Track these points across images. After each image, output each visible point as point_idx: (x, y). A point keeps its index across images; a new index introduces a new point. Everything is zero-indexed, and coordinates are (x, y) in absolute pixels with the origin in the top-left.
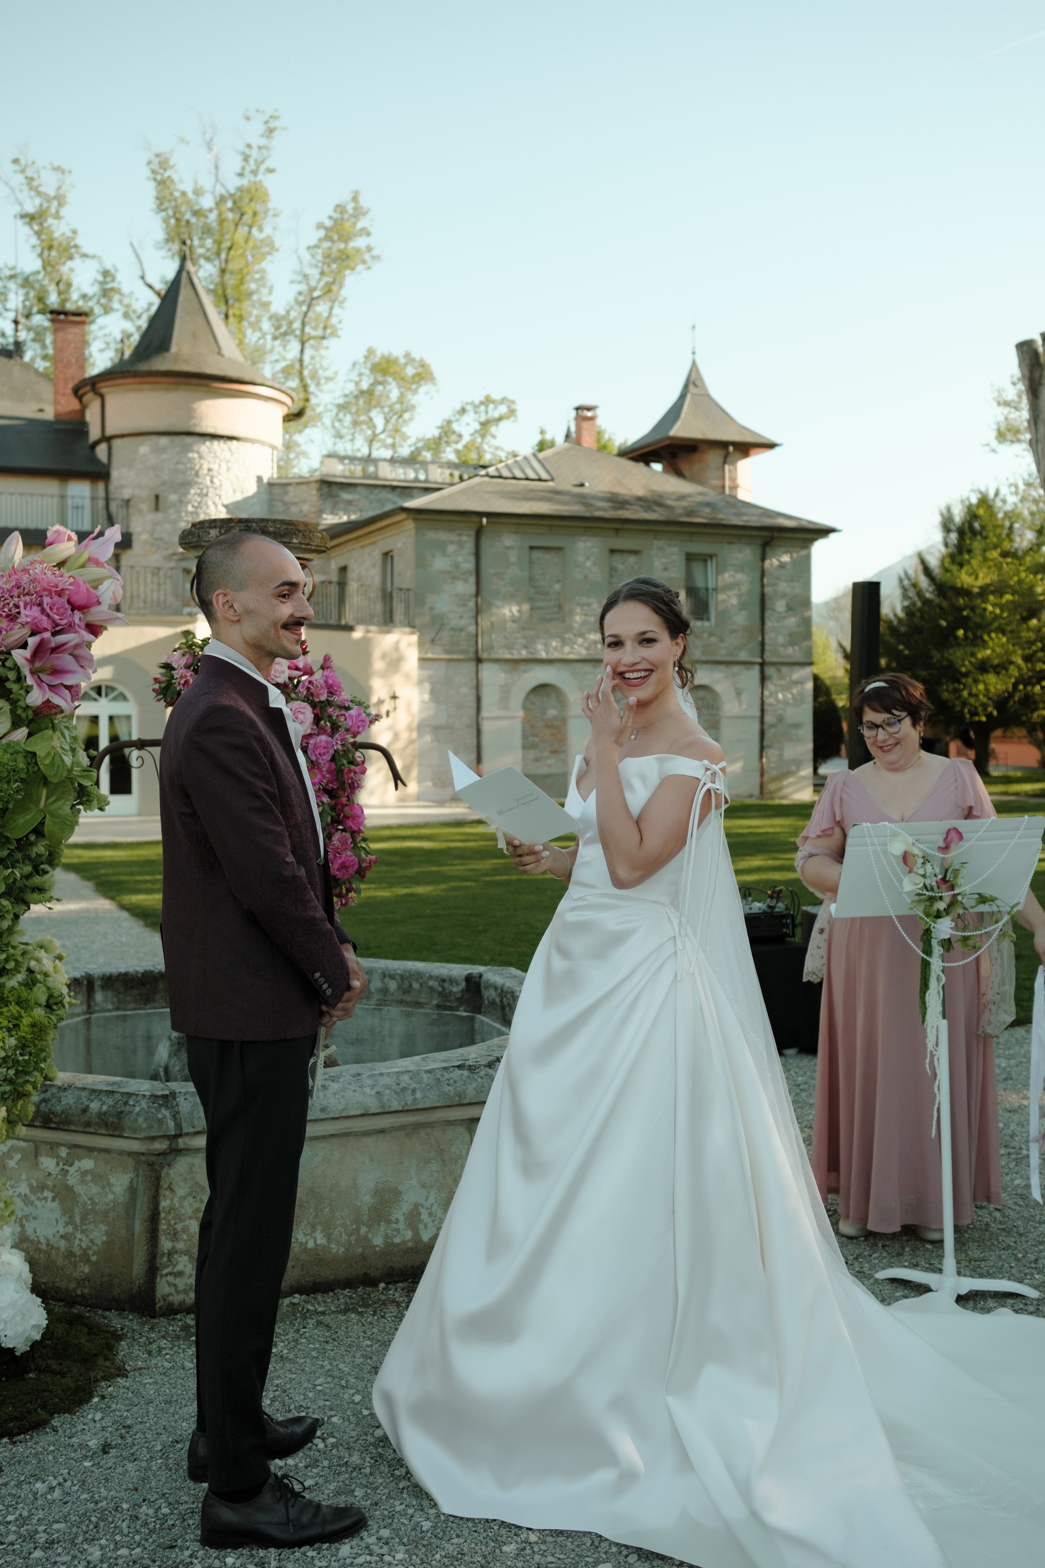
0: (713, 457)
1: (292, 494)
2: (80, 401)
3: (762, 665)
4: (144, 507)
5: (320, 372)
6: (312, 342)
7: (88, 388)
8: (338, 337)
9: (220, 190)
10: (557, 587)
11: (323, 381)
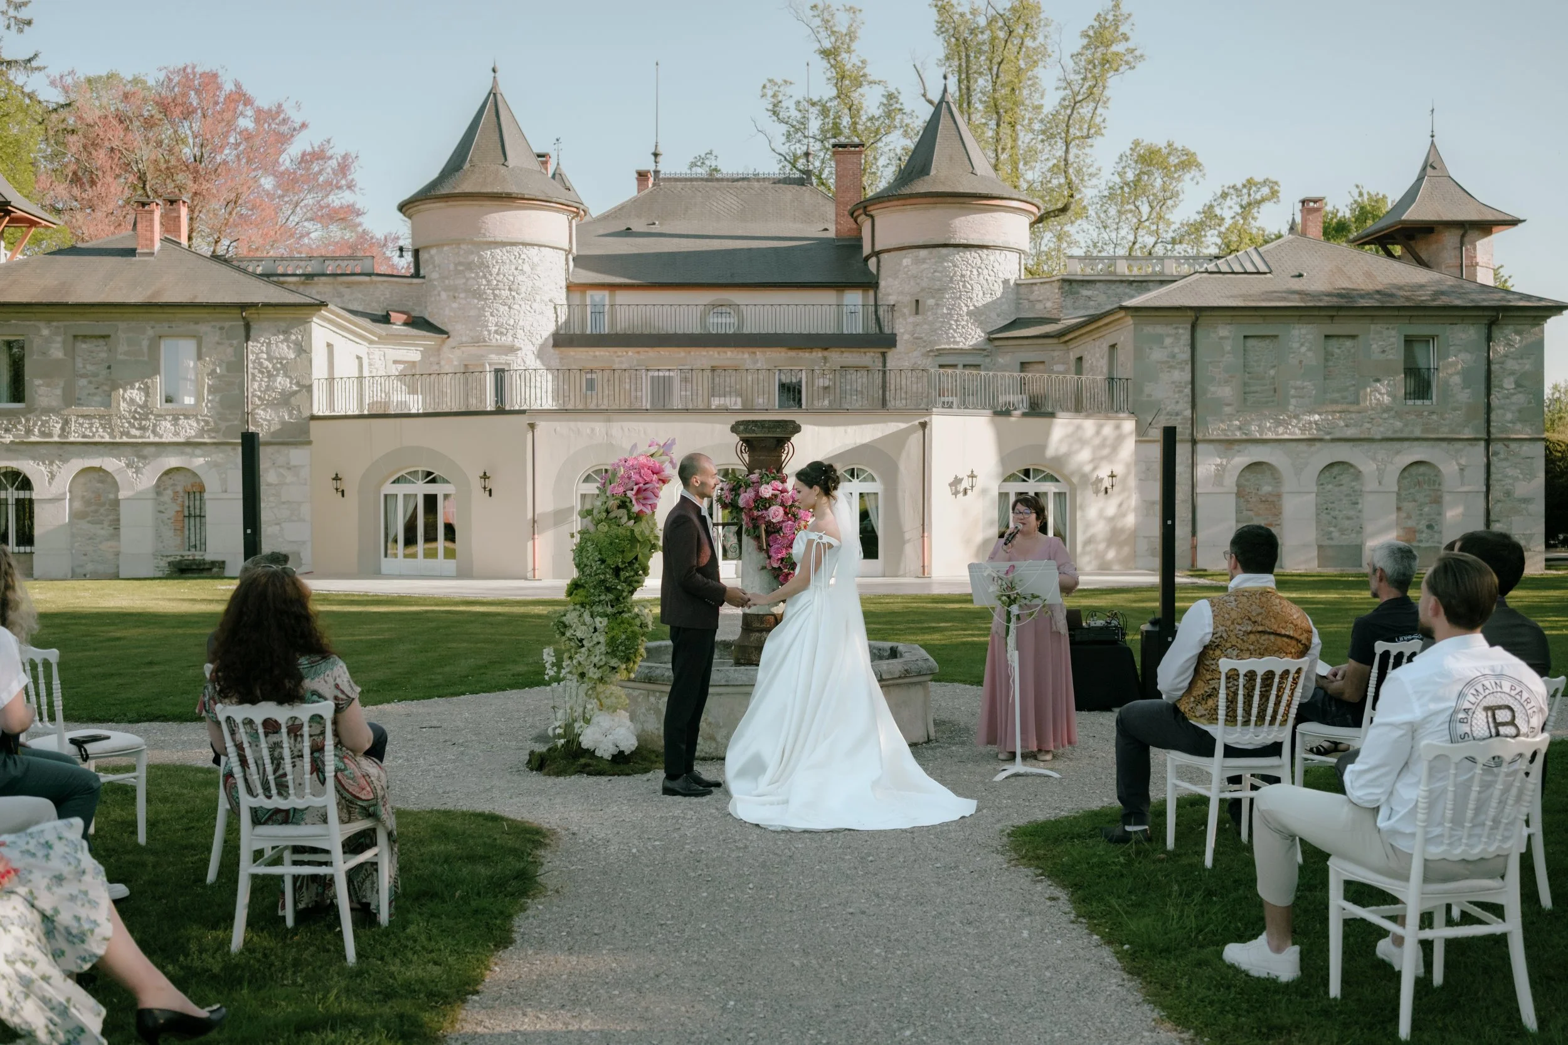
0: (1450, 239)
1: (1036, 292)
2: (856, 221)
3: (1488, 442)
4: (906, 311)
5: (1084, 169)
6: (1075, 142)
7: (861, 211)
8: (1102, 135)
9: (991, 12)
10: (1272, 372)
11: (1086, 178)
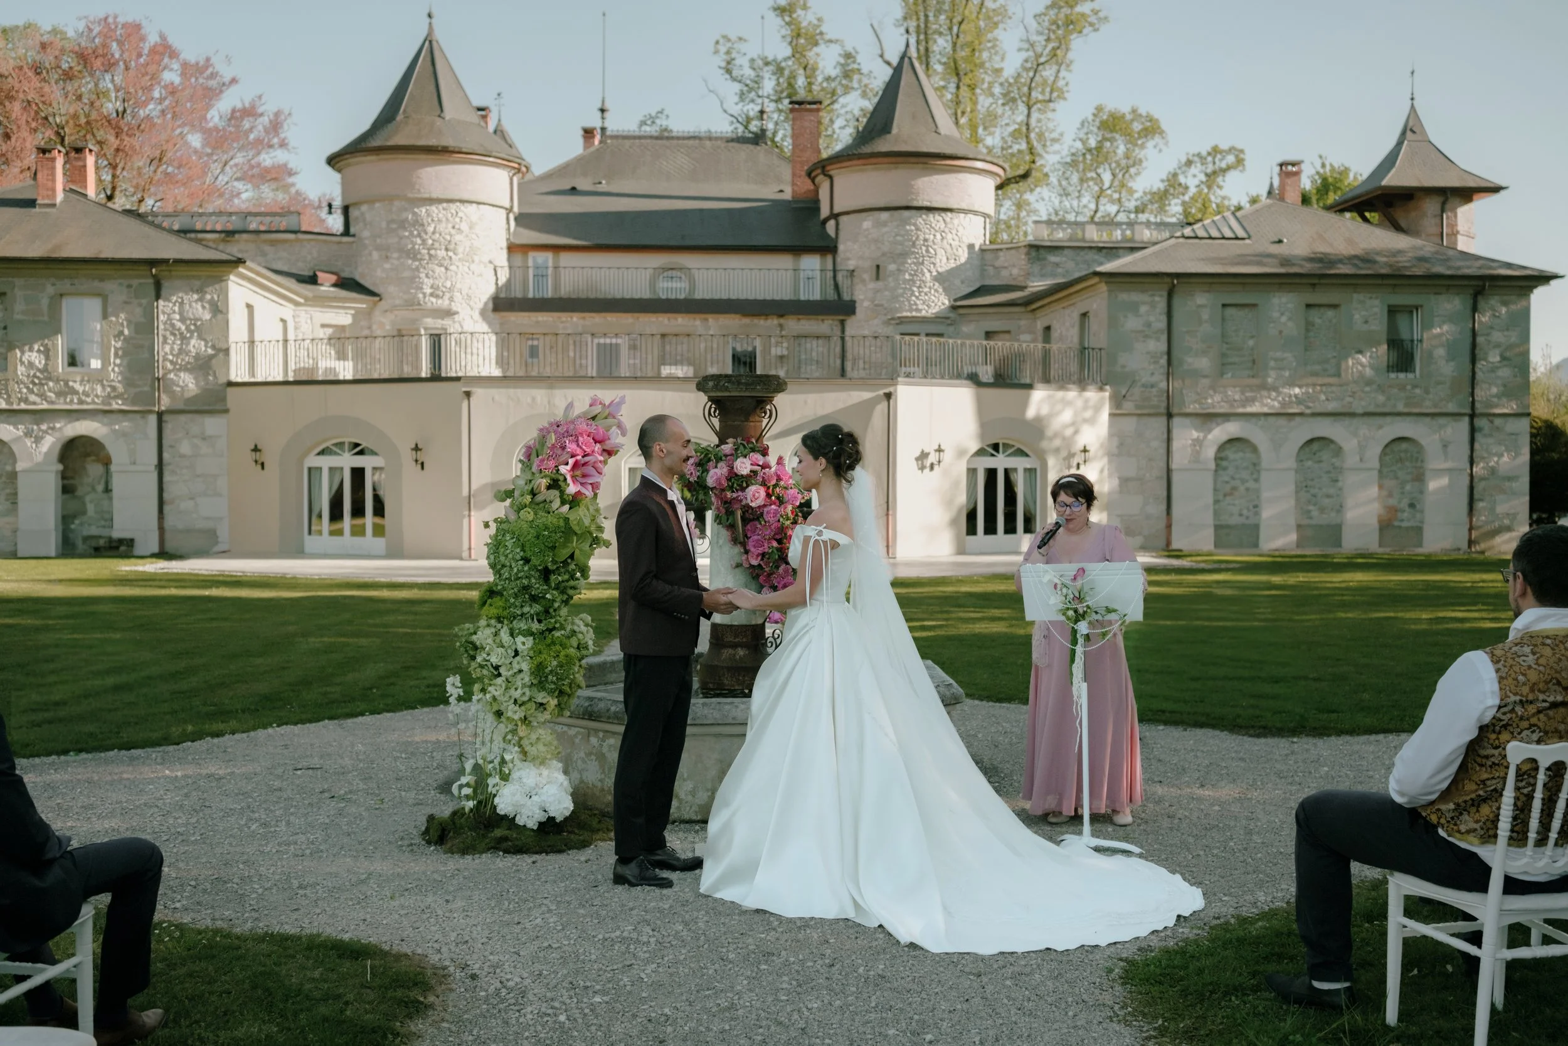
0: (1431, 206)
1: (1003, 259)
2: (813, 182)
3: (1472, 416)
4: (866, 276)
5: (1047, 134)
6: (1039, 105)
7: (819, 171)
8: (1065, 99)
10: (1251, 343)
11: (1048, 143)
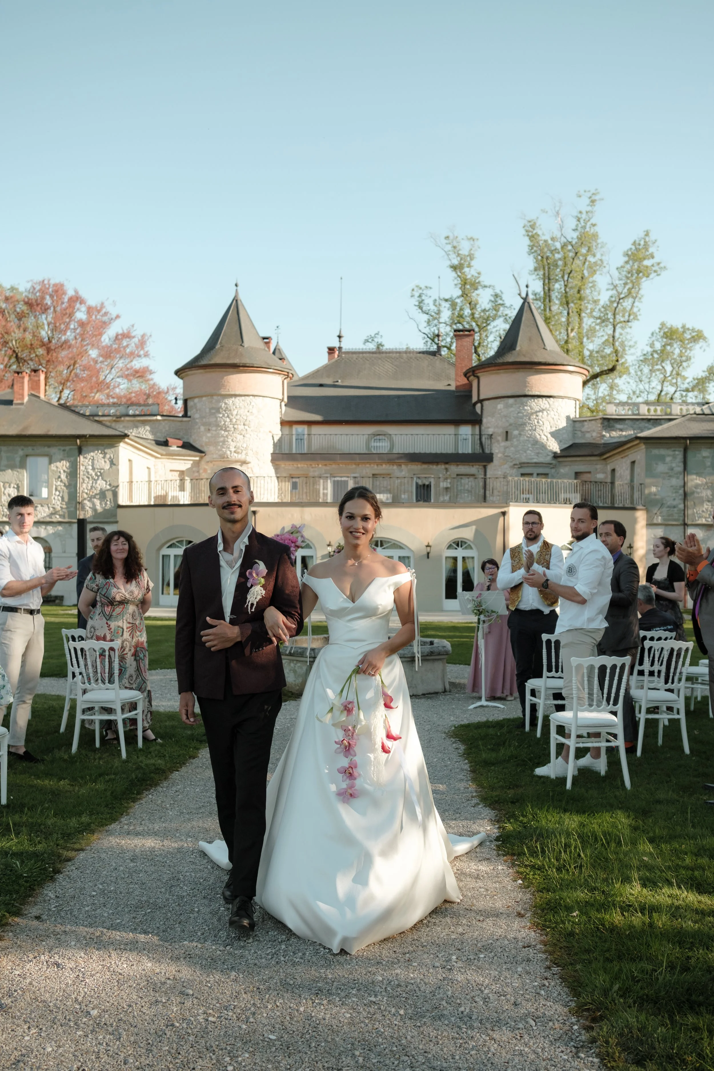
1: (587, 426)
2: (468, 379)
4: (500, 438)
5: (626, 343)
6: (619, 325)
7: (471, 374)
8: (638, 320)
9: (563, 240)
11: (627, 348)
